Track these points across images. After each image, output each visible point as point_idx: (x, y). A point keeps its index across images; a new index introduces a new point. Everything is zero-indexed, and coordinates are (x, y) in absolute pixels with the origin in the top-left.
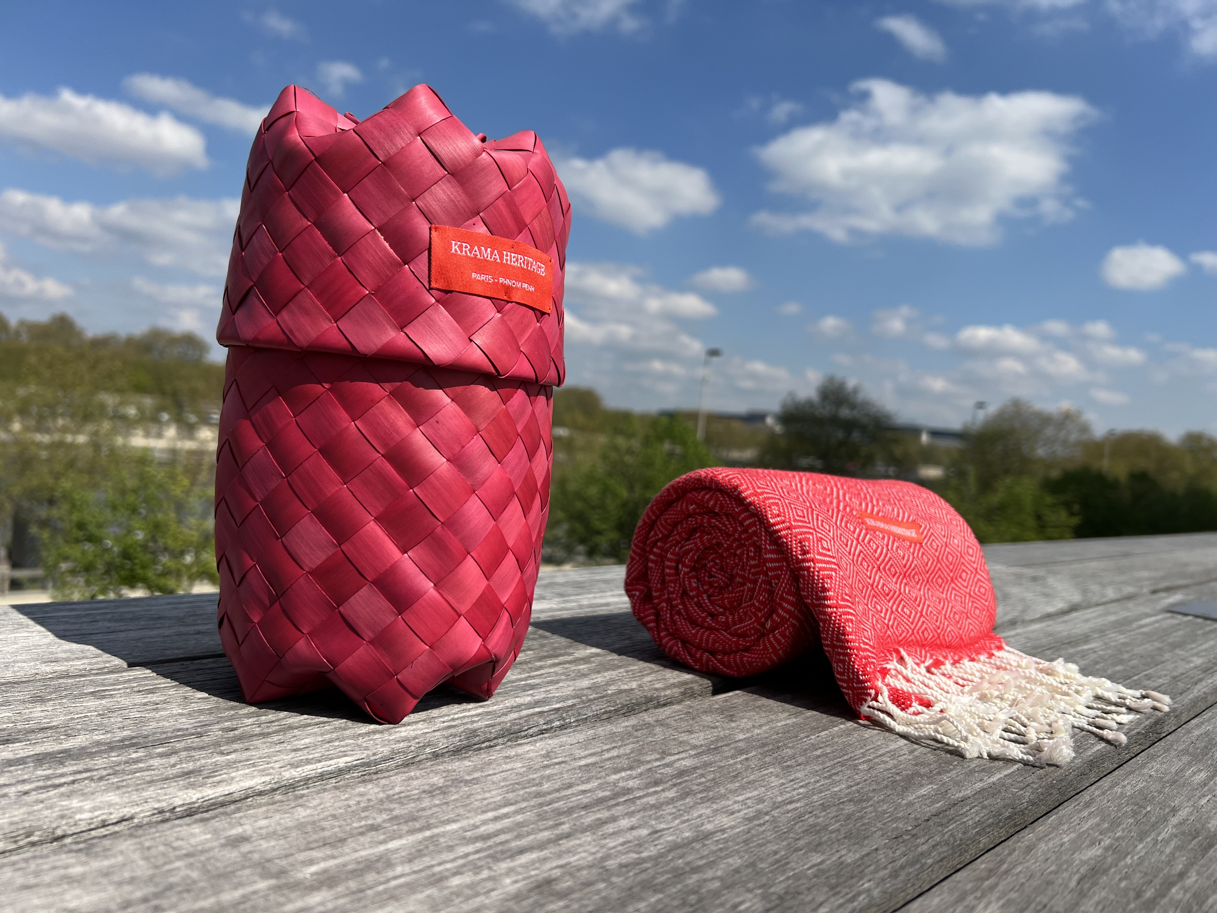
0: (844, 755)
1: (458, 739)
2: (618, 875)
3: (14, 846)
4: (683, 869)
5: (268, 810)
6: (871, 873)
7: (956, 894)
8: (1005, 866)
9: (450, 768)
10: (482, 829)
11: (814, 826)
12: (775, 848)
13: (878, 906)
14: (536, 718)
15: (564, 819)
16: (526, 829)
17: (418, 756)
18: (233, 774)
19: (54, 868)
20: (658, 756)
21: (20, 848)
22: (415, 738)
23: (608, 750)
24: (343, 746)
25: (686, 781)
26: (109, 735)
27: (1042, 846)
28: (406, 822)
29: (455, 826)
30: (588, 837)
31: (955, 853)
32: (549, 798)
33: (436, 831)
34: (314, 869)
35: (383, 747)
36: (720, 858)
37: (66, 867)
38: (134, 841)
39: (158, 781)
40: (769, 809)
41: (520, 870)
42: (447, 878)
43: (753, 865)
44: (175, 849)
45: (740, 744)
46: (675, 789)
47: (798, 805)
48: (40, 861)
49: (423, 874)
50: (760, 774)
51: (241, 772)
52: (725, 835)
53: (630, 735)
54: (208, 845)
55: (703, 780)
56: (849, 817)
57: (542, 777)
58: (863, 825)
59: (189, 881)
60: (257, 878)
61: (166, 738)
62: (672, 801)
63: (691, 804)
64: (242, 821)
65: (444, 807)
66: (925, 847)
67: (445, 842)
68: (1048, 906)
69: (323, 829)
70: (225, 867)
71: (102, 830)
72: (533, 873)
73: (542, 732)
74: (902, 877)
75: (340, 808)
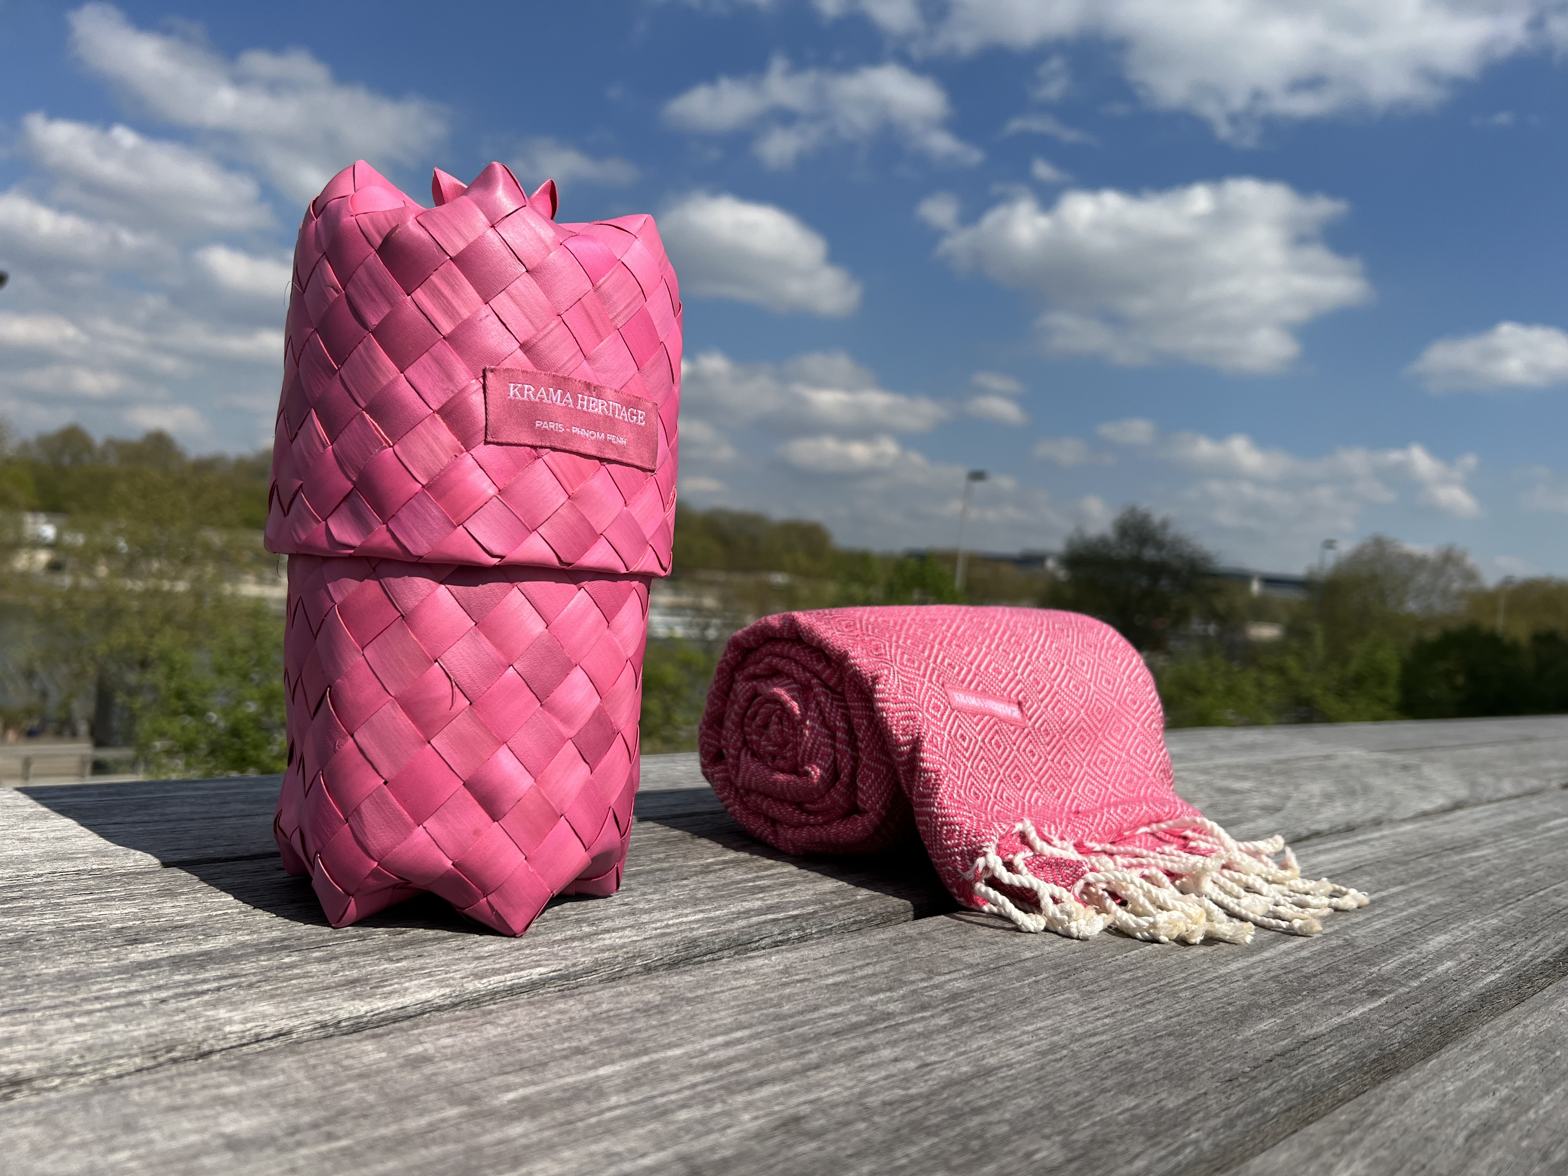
0: (1160, 980)
1: (674, 949)
2: (882, 1114)
3: (151, 1063)
4: (962, 1109)
5: (451, 1027)
6: (1199, 1121)
7: (1309, 1150)
8: (1371, 1119)
9: (667, 983)
10: (711, 1055)
11: (1125, 1063)
12: (1076, 1088)
13: (1209, 1161)
14: (769, 927)
15: (810, 1047)
16: (765, 1057)
17: (626, 969)
18: (407, 984)
19: (204, 1087)
20: (924, 976)
21: (160, 1065)
22: (623, 946)
23: (861, 967)
24: (536, 955)
25: (961, 1006)
26: (255, 936)
27: (1419, 1096)
28: (619, 1045)
29: (677, 1052)
30: (841, 1069)
31: (1307, 1101)
32: (790, 1021)
33: (655, 1056)
34: (511, 1096)
35: (584, 956)
36: (1008, 1097)
37: (219, 1086)
38: (296, 1058)
39: (318, 989)
40: (1067, 1042)
41: (760, 1104)
42: (672, 1111)
43: (1049, 1107)
44: (346, 1068)
45: (1028, 964)
46: (947, 1015)
47: (1104, 1037)
48: (186, 1079)
49: (643, 1106)
50: (1053, 1000)
51: (416, 982)
52: (1013, 1071)
53: (887, 949)
54: (385, 1064)
55: (982, 1005)
56: (1168, 1054)
57: (781, 997)
58: (1187, 1064)
59: (364, 1105)
60: (444, 1104)
61: (323, 941)
62: (944, 1029)
63: (969, 1033)
64: (421, 1039)
65: (664, 1029)
66: (1268, 1093)
67: (667, 1070)
68: (1428, 1167)
69: (519, 1051)
70: (407, 1091)
71: (256, 1046)
72: (777, 1108)
73: (776, 944)
74: (1239, 1128)
75: (537, 1027)
